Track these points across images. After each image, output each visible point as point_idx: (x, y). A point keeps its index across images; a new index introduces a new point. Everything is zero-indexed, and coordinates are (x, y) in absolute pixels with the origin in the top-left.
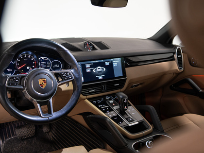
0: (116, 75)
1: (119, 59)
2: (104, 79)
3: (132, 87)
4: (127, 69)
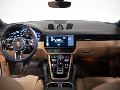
0: (69, 45)
1: (72, 36)
2: (61, 46)
3: (83, 53)
4: (77, 42)
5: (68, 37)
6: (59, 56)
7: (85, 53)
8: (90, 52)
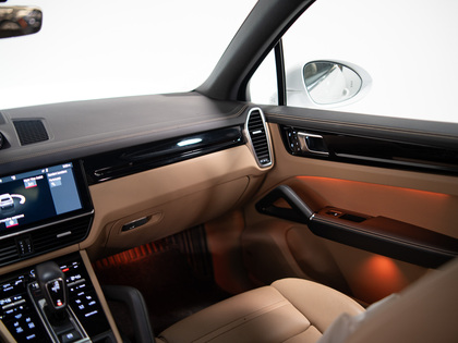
0: (59, 210)
1: (65, 166)
2: (21, 225)
3: (125, 228)
4: (93, 189)
5: (45, 175)
6: (40, 269)
7: (133, 229)
8: (148, 218)
